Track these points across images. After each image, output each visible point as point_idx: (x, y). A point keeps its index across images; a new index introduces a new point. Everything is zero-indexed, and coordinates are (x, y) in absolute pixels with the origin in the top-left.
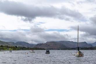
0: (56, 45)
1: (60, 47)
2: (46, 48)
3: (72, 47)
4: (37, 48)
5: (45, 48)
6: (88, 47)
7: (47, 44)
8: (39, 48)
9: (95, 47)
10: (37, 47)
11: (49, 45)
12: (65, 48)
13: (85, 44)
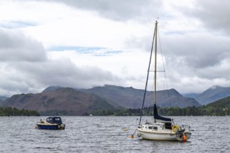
0: (76, 98)
1: (90, 107)
2: (42, 109)
3: (129, 108)
4: (10, 108)
5: (39, 111)
6: (181, 107)
7: (45, 97)
8: (20, 108)
9: (204, 106)
10: (13, 107)
11: (53, 99)
12: (106, 110)
13: (174, 97)
